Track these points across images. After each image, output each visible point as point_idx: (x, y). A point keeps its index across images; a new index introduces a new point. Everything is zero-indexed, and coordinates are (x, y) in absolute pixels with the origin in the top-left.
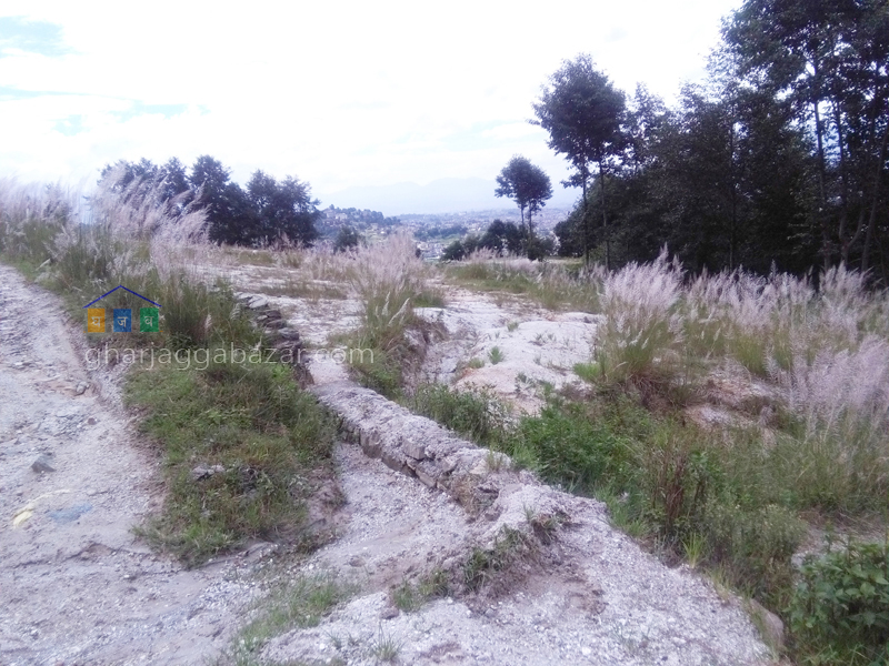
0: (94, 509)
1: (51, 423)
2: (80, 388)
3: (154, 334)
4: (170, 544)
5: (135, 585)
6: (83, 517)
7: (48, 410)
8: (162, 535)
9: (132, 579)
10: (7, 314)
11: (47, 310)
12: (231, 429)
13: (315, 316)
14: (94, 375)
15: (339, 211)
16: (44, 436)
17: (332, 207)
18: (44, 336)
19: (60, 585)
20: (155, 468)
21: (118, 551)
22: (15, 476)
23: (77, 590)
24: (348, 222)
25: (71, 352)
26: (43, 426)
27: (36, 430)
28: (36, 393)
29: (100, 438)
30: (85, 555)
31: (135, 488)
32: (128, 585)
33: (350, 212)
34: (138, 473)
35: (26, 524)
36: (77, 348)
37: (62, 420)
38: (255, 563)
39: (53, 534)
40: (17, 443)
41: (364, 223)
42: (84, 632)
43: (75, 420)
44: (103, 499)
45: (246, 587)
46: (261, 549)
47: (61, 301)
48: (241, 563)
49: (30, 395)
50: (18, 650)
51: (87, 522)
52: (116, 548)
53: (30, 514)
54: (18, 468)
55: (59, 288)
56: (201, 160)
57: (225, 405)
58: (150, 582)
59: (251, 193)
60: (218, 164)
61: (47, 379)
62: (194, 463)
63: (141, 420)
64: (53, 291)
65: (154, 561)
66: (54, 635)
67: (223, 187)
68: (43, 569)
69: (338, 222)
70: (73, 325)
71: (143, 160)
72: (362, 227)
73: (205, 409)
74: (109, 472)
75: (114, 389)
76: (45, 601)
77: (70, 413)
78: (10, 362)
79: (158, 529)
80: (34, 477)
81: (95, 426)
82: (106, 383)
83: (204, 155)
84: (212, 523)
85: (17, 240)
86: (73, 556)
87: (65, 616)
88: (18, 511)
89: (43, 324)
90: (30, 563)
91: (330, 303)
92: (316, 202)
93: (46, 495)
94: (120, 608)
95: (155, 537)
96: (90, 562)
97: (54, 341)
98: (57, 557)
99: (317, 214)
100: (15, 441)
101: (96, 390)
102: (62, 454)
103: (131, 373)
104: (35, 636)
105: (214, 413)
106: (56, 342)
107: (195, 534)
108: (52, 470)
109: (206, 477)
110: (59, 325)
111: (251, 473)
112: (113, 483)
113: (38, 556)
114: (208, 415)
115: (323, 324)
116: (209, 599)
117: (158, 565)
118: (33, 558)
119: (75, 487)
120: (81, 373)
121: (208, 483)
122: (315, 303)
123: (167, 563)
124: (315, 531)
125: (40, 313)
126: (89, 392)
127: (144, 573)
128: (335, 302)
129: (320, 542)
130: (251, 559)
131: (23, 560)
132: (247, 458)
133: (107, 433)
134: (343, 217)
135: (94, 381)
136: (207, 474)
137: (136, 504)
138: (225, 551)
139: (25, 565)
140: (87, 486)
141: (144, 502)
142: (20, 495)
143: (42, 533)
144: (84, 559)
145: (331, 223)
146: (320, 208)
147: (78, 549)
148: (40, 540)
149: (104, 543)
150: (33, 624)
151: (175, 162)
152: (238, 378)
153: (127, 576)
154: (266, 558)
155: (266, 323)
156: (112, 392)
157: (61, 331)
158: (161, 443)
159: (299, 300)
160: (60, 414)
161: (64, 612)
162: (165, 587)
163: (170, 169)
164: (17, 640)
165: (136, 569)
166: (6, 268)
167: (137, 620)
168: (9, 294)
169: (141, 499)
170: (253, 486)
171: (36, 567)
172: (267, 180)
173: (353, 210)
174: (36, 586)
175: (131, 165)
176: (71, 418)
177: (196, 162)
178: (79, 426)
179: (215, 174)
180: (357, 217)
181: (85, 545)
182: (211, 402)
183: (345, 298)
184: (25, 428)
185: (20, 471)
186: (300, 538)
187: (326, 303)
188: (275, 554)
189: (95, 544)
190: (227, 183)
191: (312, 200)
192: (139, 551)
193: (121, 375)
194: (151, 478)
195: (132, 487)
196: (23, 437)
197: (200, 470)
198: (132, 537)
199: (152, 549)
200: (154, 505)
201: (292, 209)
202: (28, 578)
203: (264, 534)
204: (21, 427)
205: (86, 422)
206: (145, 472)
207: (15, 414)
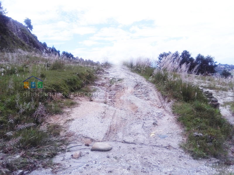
0: (168, 137)
1: (155, 113)
2: (160, 106)
3: (179, 96)
4: (189, 151)
5: (181, 159)
6: (166, 138)
7: (154, 110)
8: (186, 148)
9: (180, 157)
10: (143, 87)
11: (152, 87)
12: (203, 124)
13: (218, 95)
14: (163, 104)
15: (222, 65)
16: (154, 117)
17: (220, 64)
18: (152, 93)
19: (163, 153)
20: (183, 130)
21: (176, 149)
22: (149, 125)
23: (167, 156)
24: (224, 68)
25: (158, 98)
26: (153, 114)
27: (152, 115)
28: (151, 106)
29: (168, 120)
30: (168, 147)
31: (178, 134)
32: (179, 158)
33: (226, 65)
34: (178, 131)
35: (153, 136)
36: (159, 97)
37: (157, 113)
38: (213, 163)
39: (160, 140)
40: (148, 117)
41: (230, 69)
42: (170, 167)
43: (160, 114)
44: (170, 135)
45: (211, 169)
46: (214, 160)
47: (154, 85)
48: (209, 162)
49: (150, 106)
50: (156, 166)
51: (167, 140)
52: (175, 148)
53: (154, 134)
54: (150, 123)
55: (154, 82)
56: (184, 51)
57: (201, 118)
58: (185, 159)
59: (196, 60)
60: (188, 52)
61: (153, 103)
62: (194, 132)
63: (178, 117)
64: (152, 83)
65: (185, 154)
66: (163, 165)
67: (189, 58)
68: (158, 148)
69: (222, 68)
70: (158, 91)
71: (169, 52)
72: (229, 70)
73: (196, 118)
74: (171, 129)
75: (169, 108)
76: (160, 156)
77: (159, 112)
78: (145, 98)
79: (186, 146)
80: (153, 126)
81: (165, 117)
82: (167, 106)
83: (185, 50)
84: (200, 149)
85: (144, 70)
86: (165, 147)
87: (165, 161)
88: (152, 133)
89: (151, 90)
90: (156, 146)
91: (222, 92)
92: (216, 62)
93: (157, 131)
94: (178, 164)
95: (185, 148)
96: (169, 150)
97: (154, 94)
98: (161, 146)
99: (216, 66)
100: (148, 116)
101: (164, 107)
102: (159, 122)
103: (173, 105)
104: (159, 164)
105: (199, 120)
106: (154, 95)
107: (196, 150)
108: (157, 125)
109: (198, 136)
110: (155, 91)
111: (211, 138)
112: (172, 132)
113: (157, 145)
114: (197, 119)
115: (221, 98)
116: (201, 169)
117: (186, 156)
118: (156, 145)
119: (163, 130)
120: (160, 103)
121: (198, 138)
122: (218, 92)
123: (188, 156)
124: (230, 159)
125: (150, 88)
126: (162, 108)
127: (183, 157)
128: (224, 92)
129: (232, 163)
130: (212, 162)
131: (154, 145)
132: (209, 133)
133: (169, 119)
134: (223, 67)
135: (163, 105)
136: (198, 135)
137: (179, 138)
138: (204, 158)
139: (154, 146)
140: (166, 131)
141: (181, 138)
142: (151, 129)
143: (157, 140)
144: (168, 148)
145: (219, 68)
146: (217, 64)
147: (166, 146)
148: (157, 141)
149: (172, 146)
150: (158, 160)
151: (177, 52)
152: (204, 111)
153: (179, 156)
154: (216, 163)
155: (208, 96)
156: (168, 108)
157: (155, 92)
158: (184, 124)
159: (213, 91)
160: (157, 112)
161: (165, 160)
162: (189, 162)
163: (176, 54)
164: (155, 163)
165: (180, 155)
166: (142, 77)
167: (183, 168)
168: (143, 83)
169: (180, 138)
170: (211, 142)
171: (157, 147)
172: (202, 56)
173: (227, 65)
174: (158, 152)
175: (166, 53)
176: (159, 113)
177: (182, 52)
178: (161, 116)
179: (187, 55)
180: (228, 67)
181: (168, 145)
182: (197, 116)
183: (227, 91)
184: (149, 114)
185: (150, 124)
186: (226, 160)
187: (221, 92)
188: (218, 162)
189: (170, 146)
190: (190, 57)
191: (215, 62)
192: (181, 150)
193: (171, 105)
194: (182, 133)
195: (177, 134)
196: (149, 116)
197: (196, 134)
198: (179, 146)
199: (184, 151)
200: (184, 140)
201: (208, 64)
202: (156, 149)
203: (215, 156)
204: (149, 113)
205: (163, 115)
206: (180, 131)
207: (147, 110)
